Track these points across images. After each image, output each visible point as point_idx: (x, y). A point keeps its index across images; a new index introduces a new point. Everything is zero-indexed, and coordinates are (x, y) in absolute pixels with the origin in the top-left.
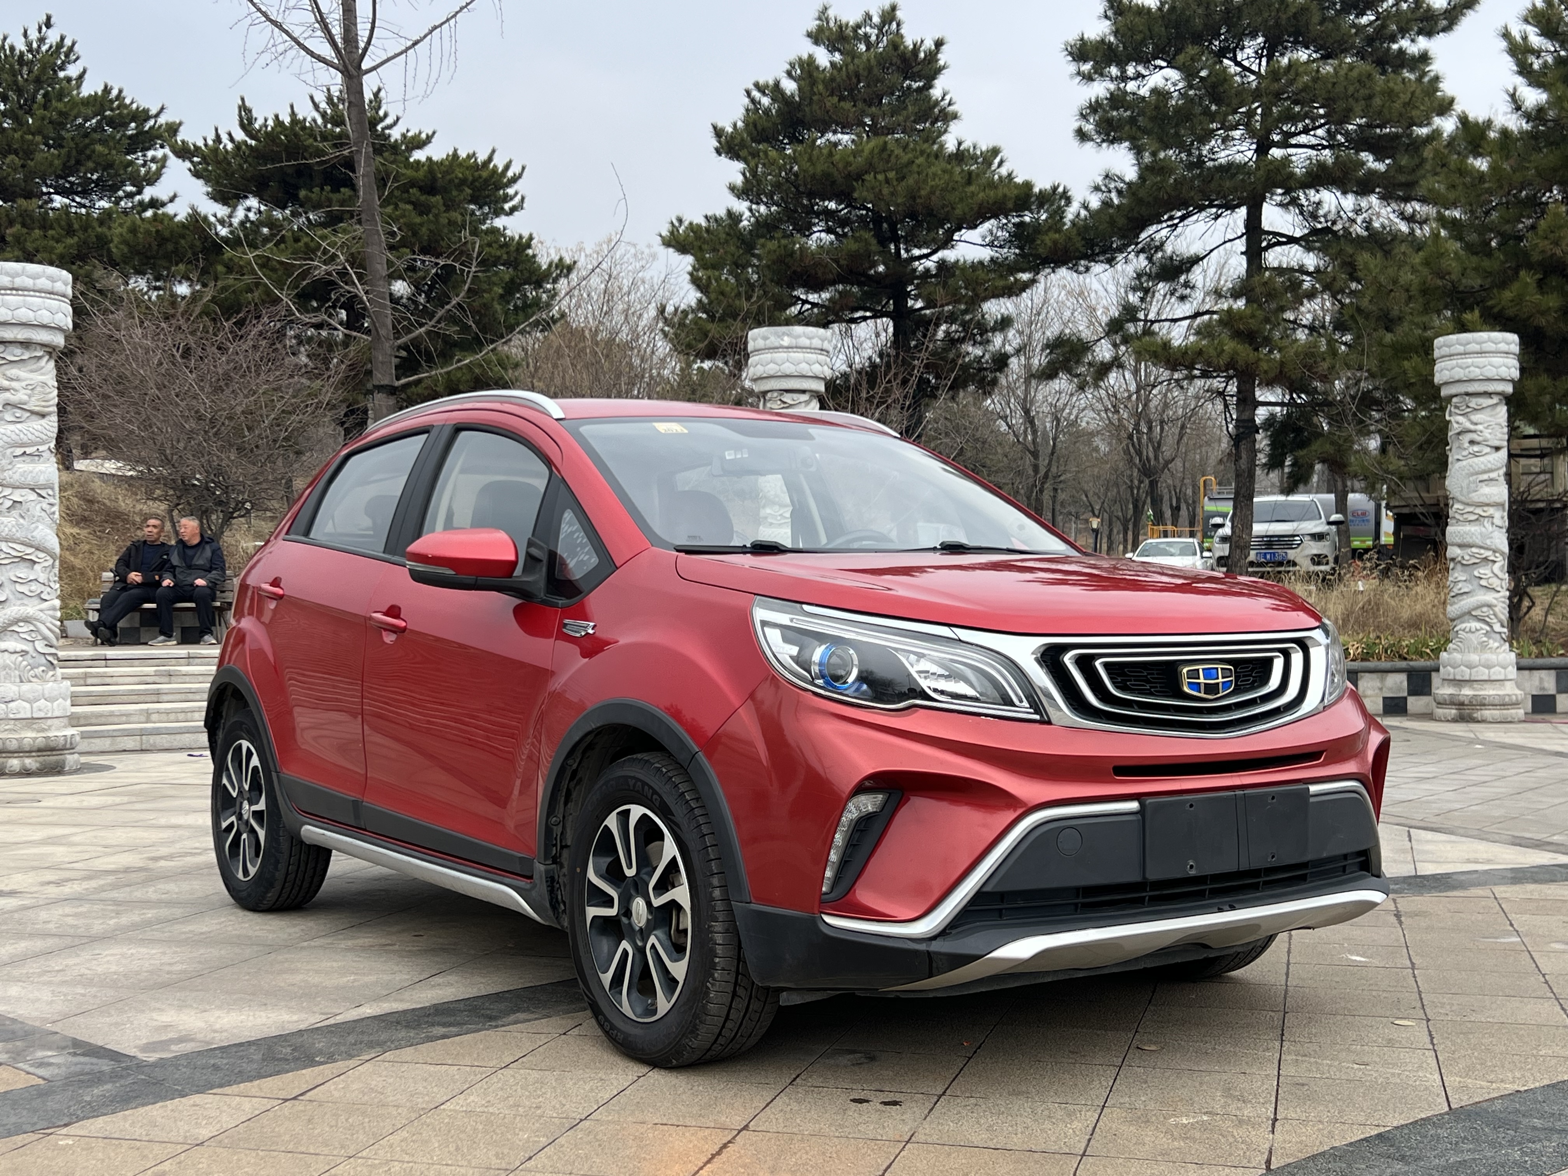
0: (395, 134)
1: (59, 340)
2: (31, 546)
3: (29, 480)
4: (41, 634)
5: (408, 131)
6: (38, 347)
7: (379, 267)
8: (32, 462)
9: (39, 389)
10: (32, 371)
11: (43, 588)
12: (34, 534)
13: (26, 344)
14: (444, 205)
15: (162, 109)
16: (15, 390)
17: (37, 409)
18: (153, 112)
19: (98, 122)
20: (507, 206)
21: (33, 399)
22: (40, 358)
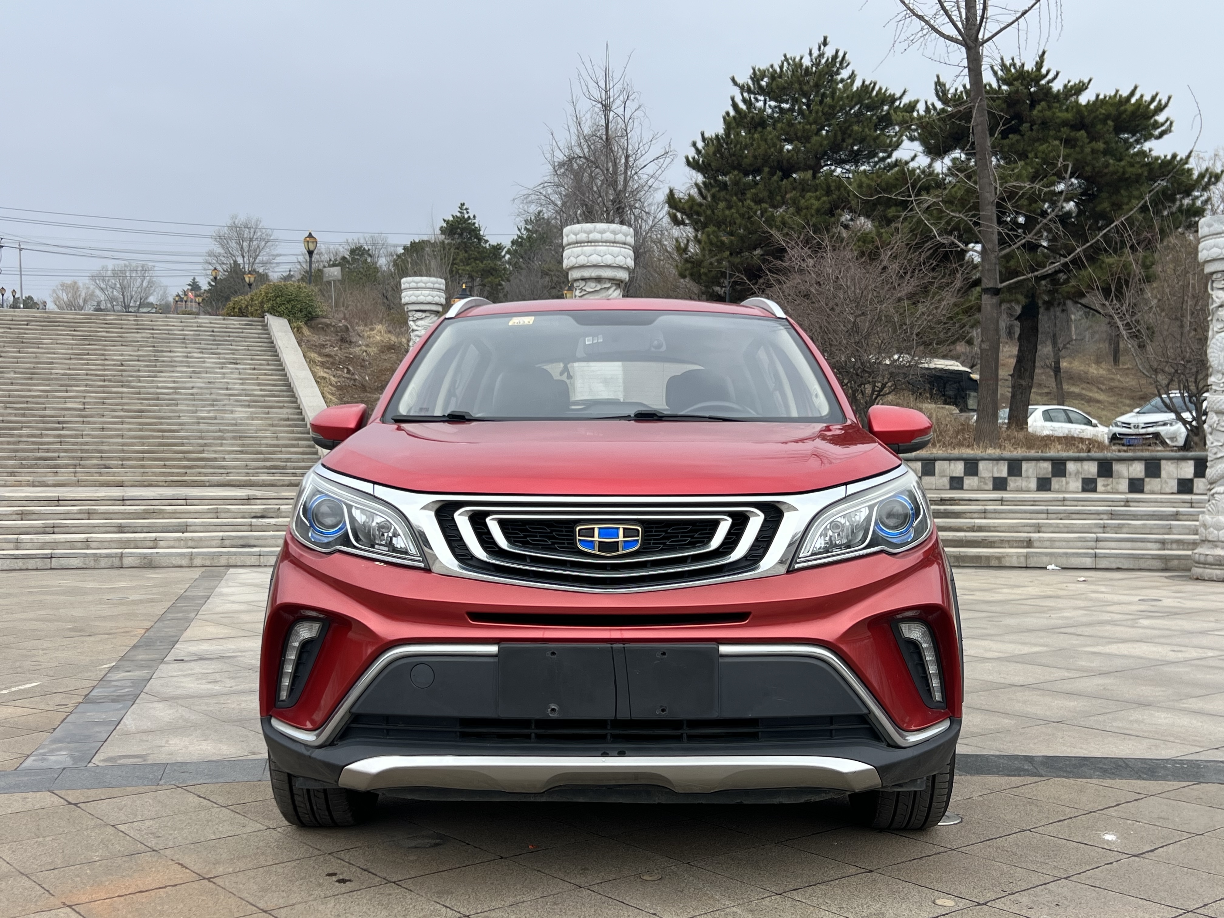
0: (1057, 86)
1: (624, 275)
5: (1069, 82)
6: (607, 281)
7: (988, 195)
13: (599, 280)
14: (1088, 137)
15: (904, 92)
18: (898, 95)
19: (859, 108)
20: (1157, 132)
22: (609, 288)
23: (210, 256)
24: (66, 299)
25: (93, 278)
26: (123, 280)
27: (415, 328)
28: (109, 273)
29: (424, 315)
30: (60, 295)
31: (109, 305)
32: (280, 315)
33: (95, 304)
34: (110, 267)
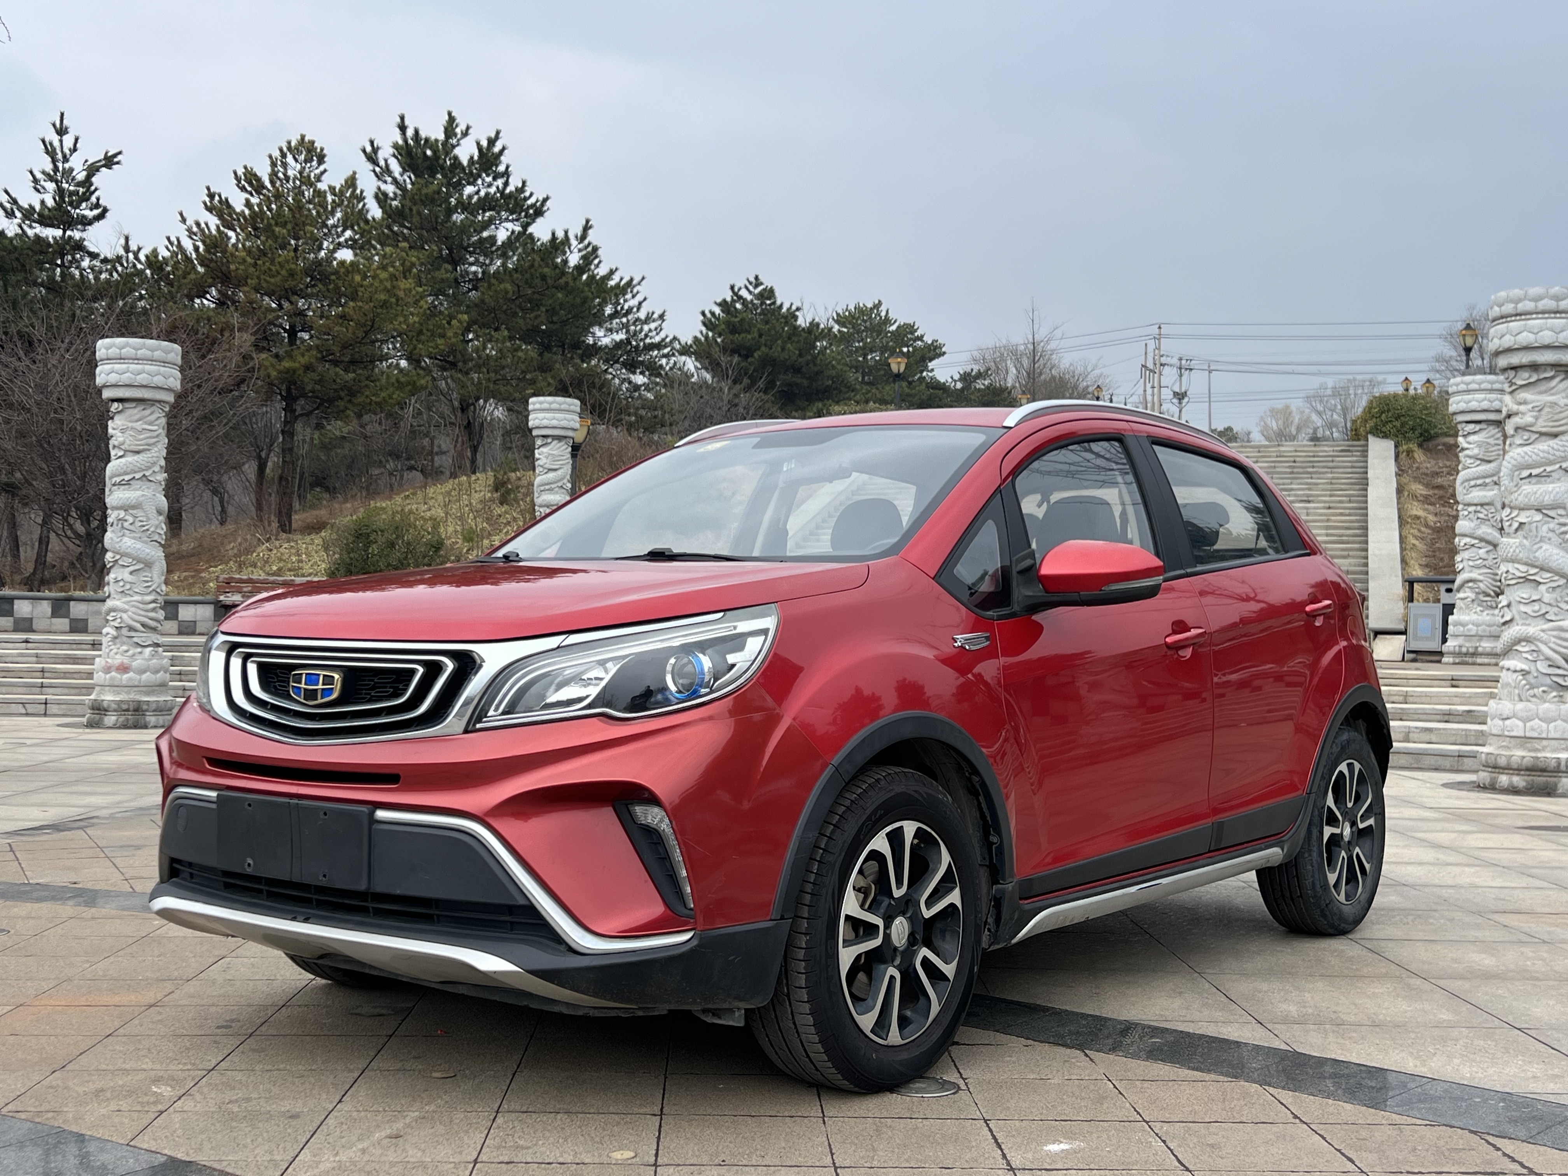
2: (1536, 567)
3: (1533, 501)
4: (1543, 655)
6: (1549, 368)
8: (1537, 483)
9: (1546, 410)
10: (1541, 393)
11: (1548, 608)
12: (1537, 554)
13: (1534, 367)
16: (1523, 414)
17: (1544, 430)
21: (1540, 420)
23: (1438, 361)
24: (1275, 427)
25: (1308, 399)
26: (1345, 399)
27: (1466, 445)
28: (1329, 392)
29: (1478, 427)
30: (1269, 422)
31: (1328, 433)
32: (1385, 436)
33: (1311, 431)
34: (1330, 385)
